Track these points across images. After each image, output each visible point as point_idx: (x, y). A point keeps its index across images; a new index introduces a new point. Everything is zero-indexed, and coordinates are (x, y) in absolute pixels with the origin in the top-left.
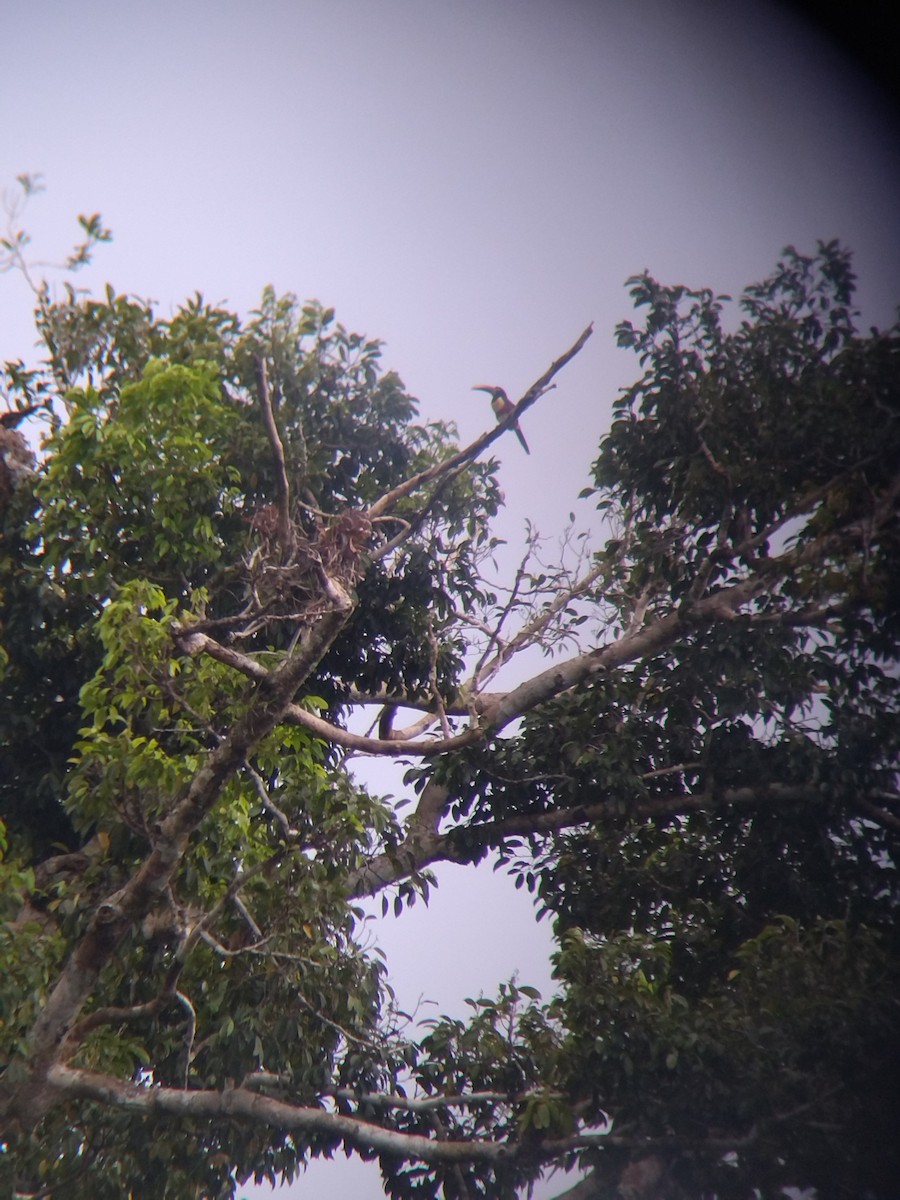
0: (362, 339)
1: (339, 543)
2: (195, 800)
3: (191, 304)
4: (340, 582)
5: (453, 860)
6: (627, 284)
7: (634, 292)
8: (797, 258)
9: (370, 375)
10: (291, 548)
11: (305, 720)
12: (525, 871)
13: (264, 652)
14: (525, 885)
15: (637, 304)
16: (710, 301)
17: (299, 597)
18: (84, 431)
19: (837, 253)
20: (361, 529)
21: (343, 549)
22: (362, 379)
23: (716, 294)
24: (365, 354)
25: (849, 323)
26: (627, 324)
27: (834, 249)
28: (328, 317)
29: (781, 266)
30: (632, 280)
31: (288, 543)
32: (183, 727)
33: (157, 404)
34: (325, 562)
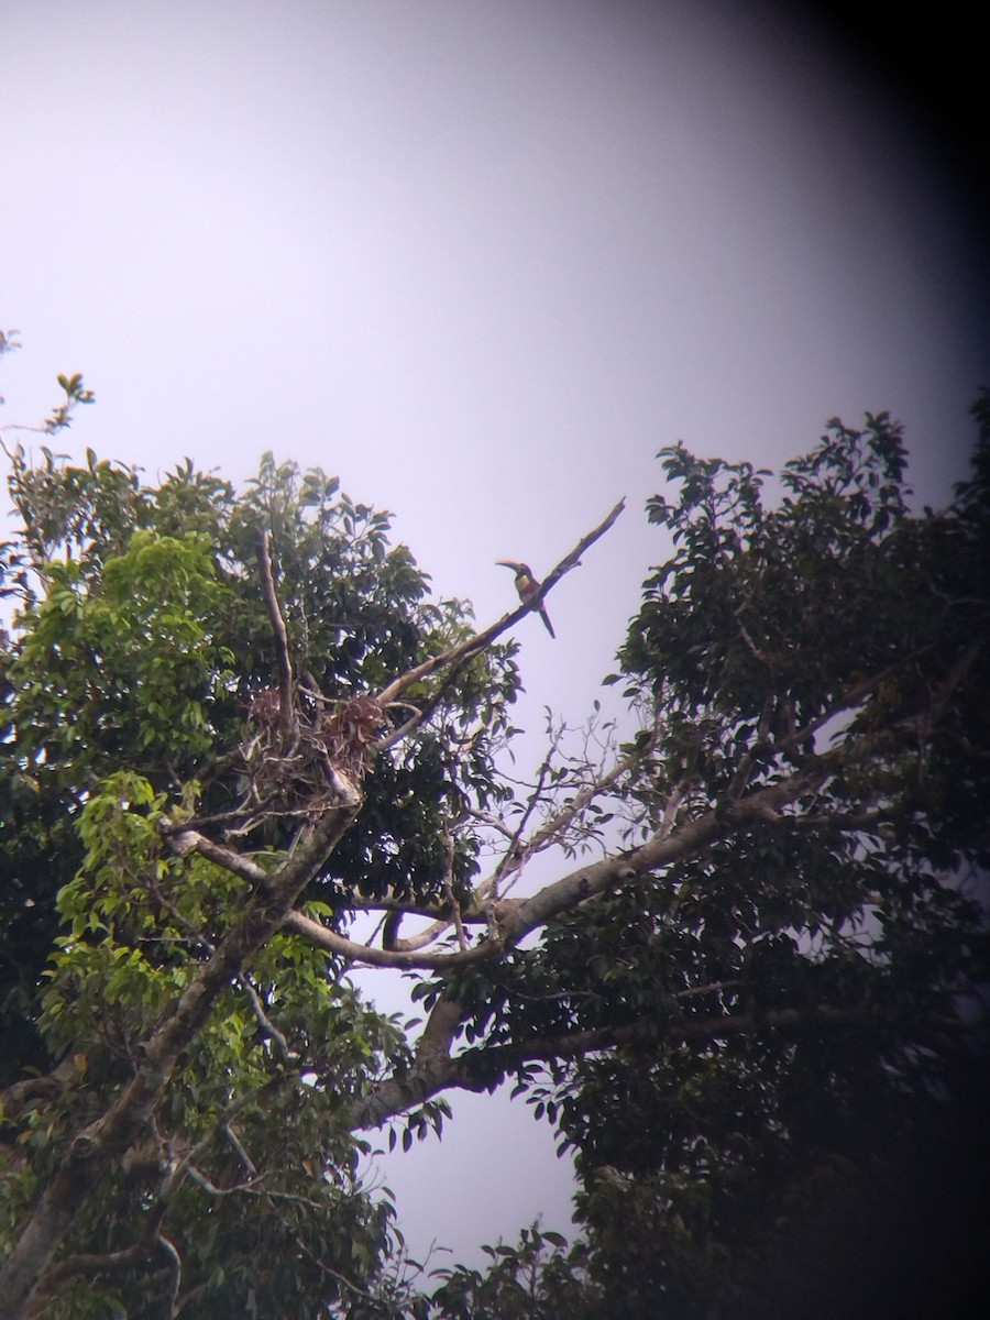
0: (370, 510)
1: (346, 732)
2: (184, 1018)
3: (180, 470)
4: (347, 775)
5: (466, 1087)
6: (658, 456)
7: (666, 465)
8: (843, 431)
9: (377, 549)
10: (293, 737)
11: (306, 929)
12: (546, 1100)
13: (262, 852)
14: (546, 1115)
15: (670, 478)
16: (749, 476)
17: (301, 792)
18: (63, 608)
19: (888, 426)
20: (371, 717)
21: (351, 739)
22: (369, 554)
23: (756, 468)
24: (374, 526)
25: (900, 502)
26: (660, 499)
27: (884, 423)
28: (333, 486)
29: (826, 439)
30: (665, 452)
31: (290, 732)
32: (171, 936)
33: (144, 579)
34: (331, 753)
